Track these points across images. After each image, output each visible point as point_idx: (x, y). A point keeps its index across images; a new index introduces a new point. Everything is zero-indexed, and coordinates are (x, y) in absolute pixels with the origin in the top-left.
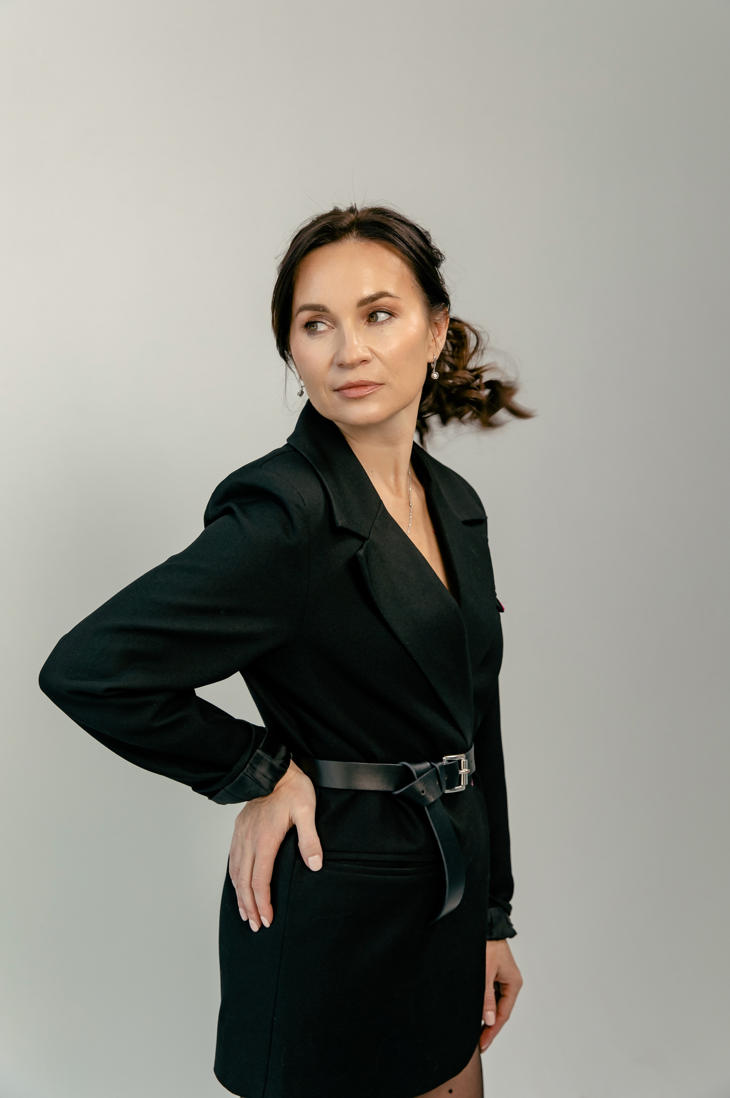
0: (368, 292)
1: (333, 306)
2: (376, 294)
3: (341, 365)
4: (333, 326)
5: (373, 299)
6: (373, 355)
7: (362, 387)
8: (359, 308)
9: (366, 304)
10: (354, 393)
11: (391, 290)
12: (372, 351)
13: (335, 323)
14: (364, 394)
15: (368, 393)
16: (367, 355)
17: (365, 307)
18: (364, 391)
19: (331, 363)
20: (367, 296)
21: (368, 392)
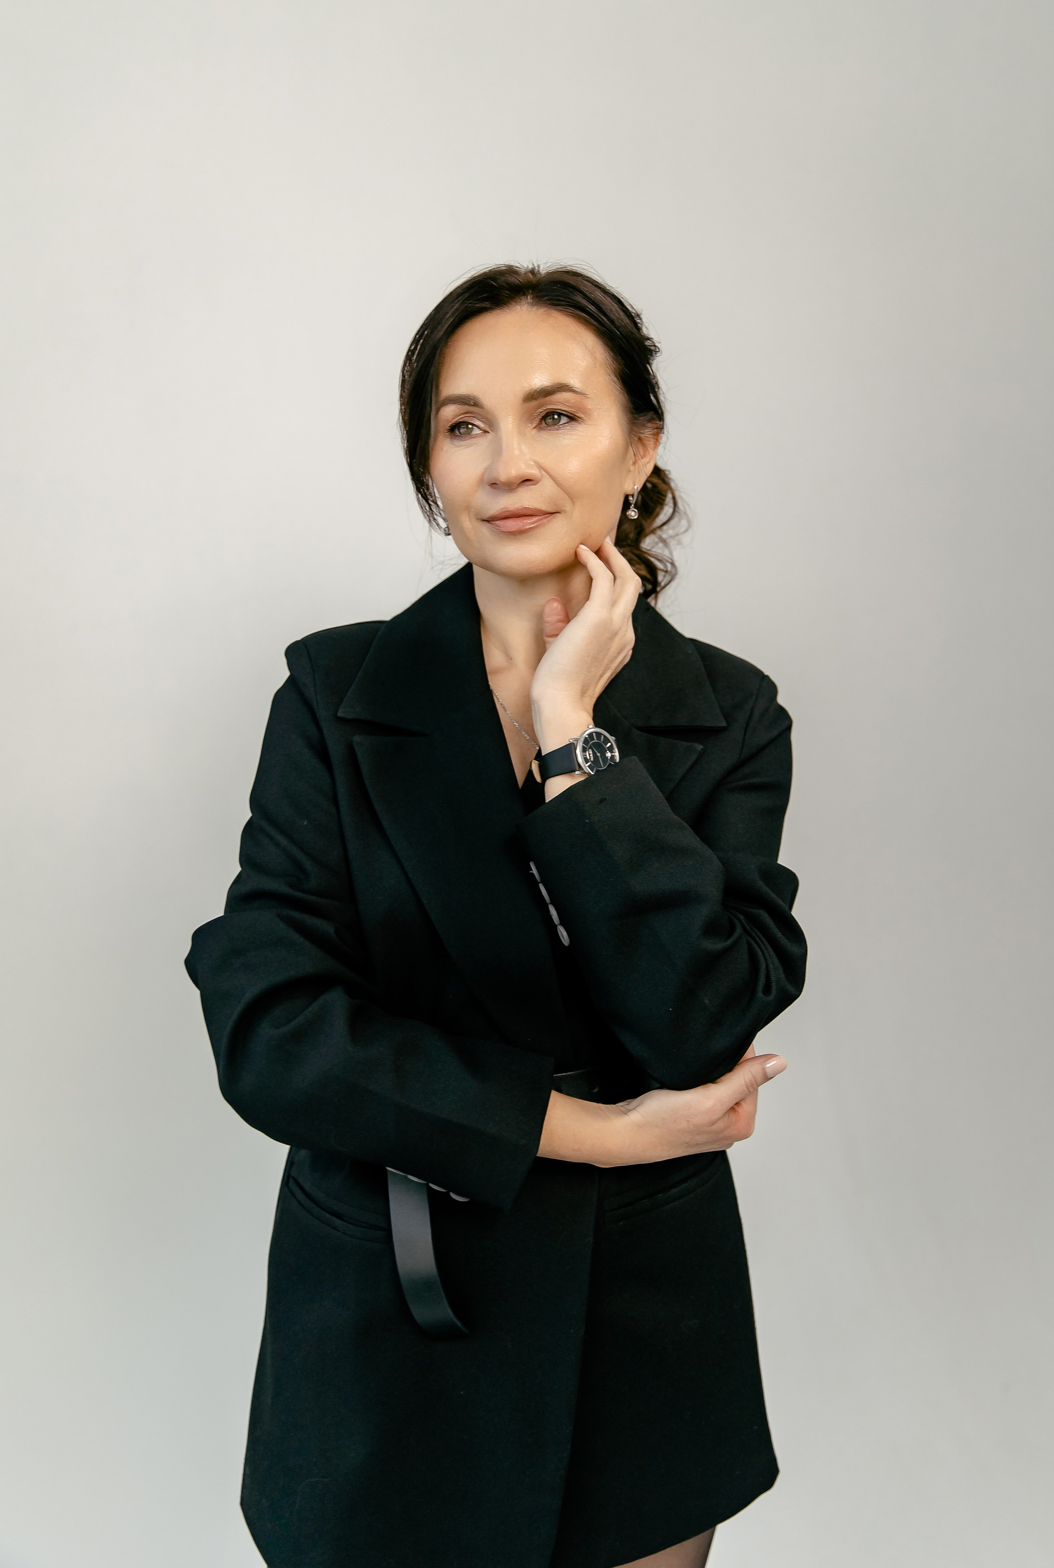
0: (540, 380)
1: (489, 400)
2: (552, 386)
3: (494, 485)
4: (488, 429)
5: (546, 392)
6: (543, 473)
7: (525, 518)
8: (526, 404)
9: (535, 399)
10: (512, 525)
11: (575, 382)
12: (540, 467)
13: (491, 425)
14: (528, 527)
15: (532, 526)
16: (534, 472)
17: (534, 403)
18: (527, 523)
19: (481, 482)
20: (538, 387)
21: (533, 524)
